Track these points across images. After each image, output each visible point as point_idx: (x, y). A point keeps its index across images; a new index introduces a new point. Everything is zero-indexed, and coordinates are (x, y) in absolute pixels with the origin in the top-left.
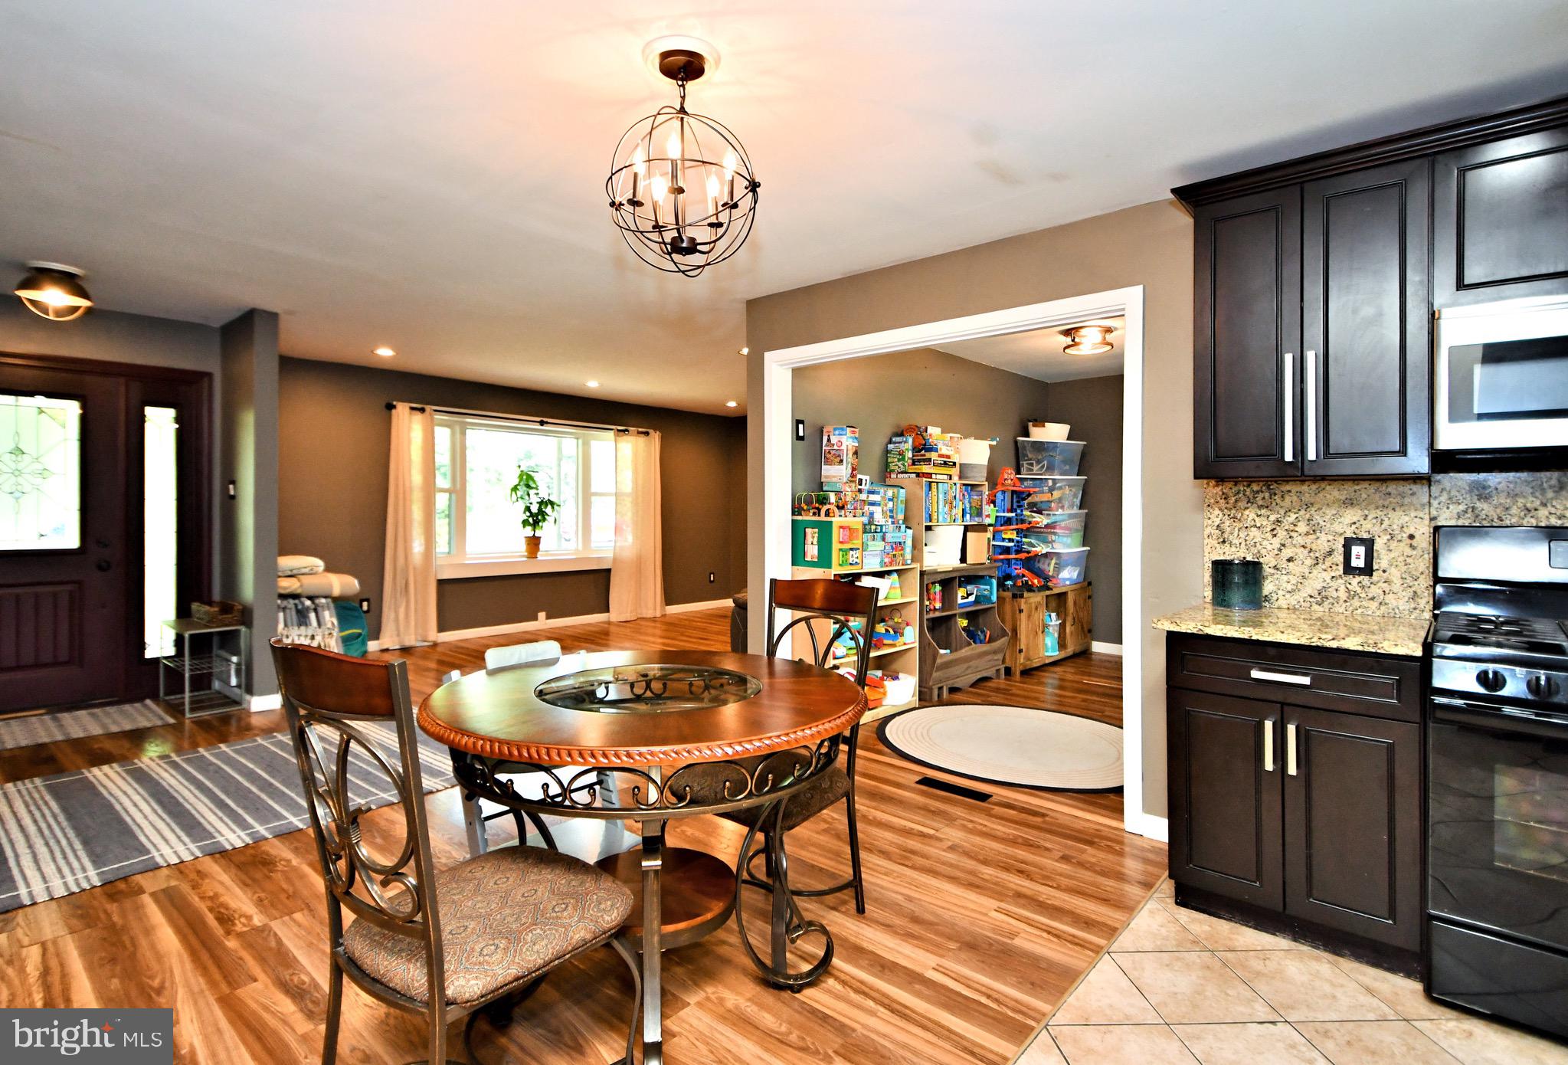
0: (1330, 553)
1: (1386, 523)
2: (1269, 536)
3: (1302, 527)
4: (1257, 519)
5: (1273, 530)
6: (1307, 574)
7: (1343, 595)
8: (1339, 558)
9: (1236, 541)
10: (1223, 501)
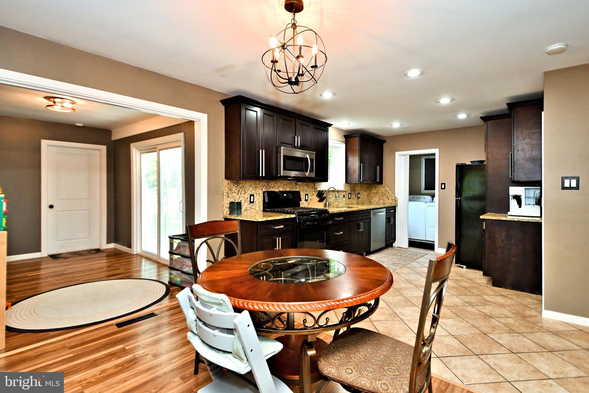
0: (247, 198)
1: (256, 191)
2: (237, 194)
3: (243, 192)
4: (235, 190)
5: (238, 193)
6: (244, 204)
7: (249, 208)
8: (249, 199)
9: (231, 197)
10: (228, 185)
